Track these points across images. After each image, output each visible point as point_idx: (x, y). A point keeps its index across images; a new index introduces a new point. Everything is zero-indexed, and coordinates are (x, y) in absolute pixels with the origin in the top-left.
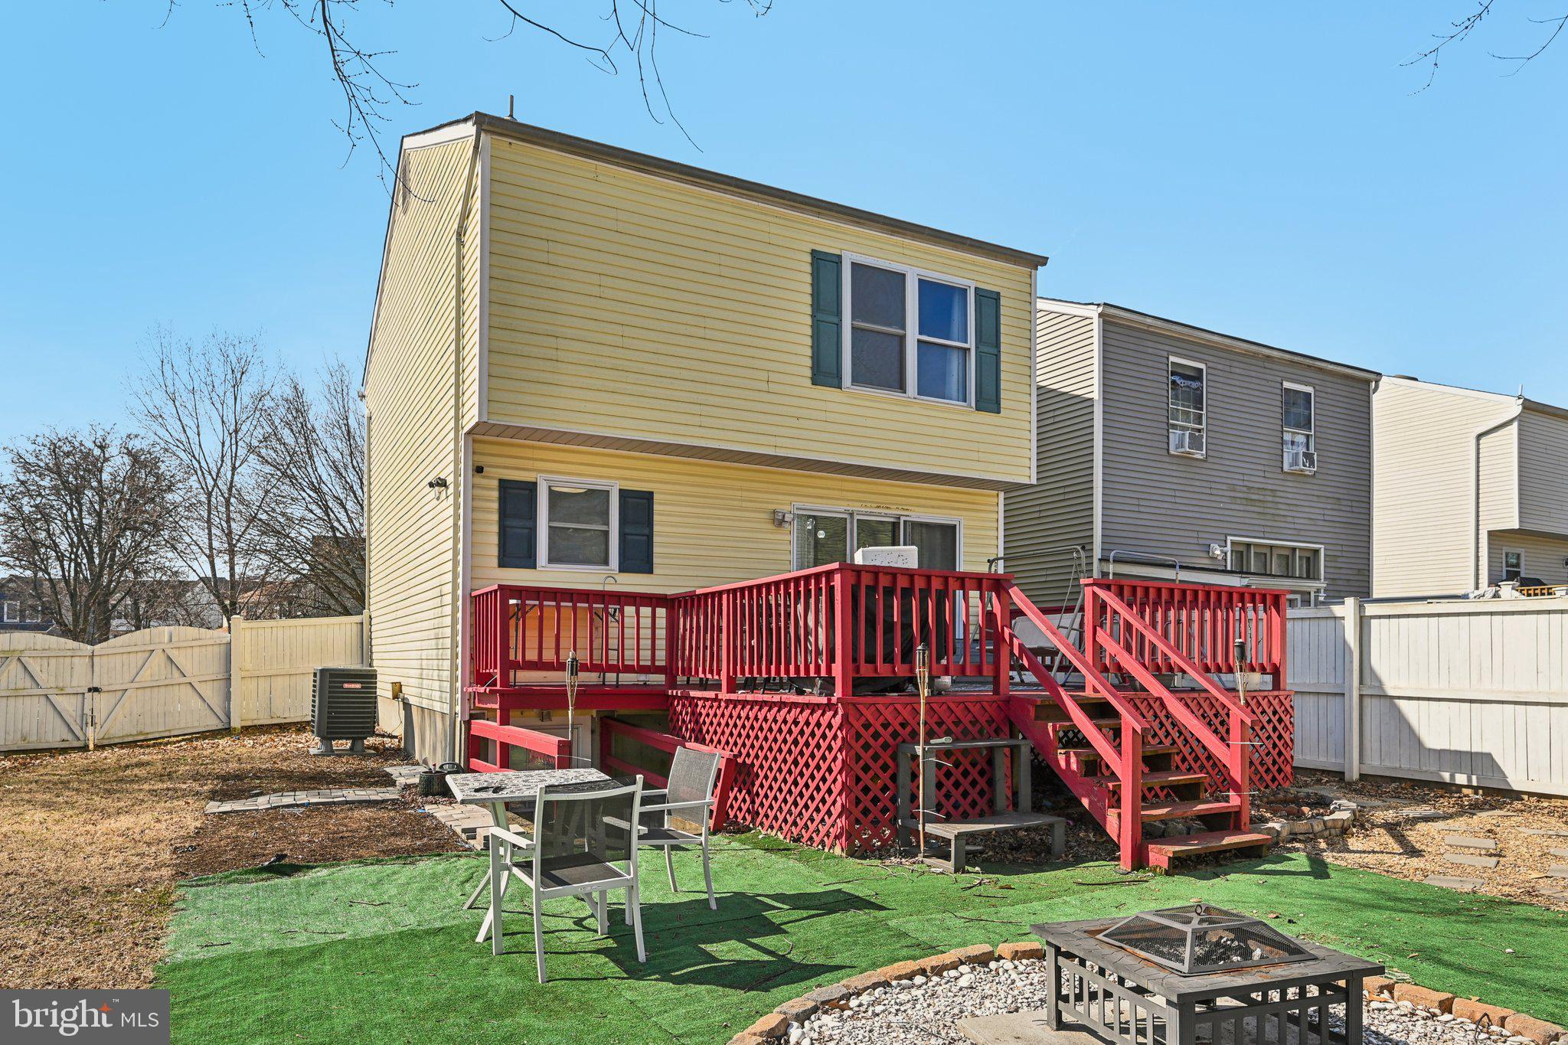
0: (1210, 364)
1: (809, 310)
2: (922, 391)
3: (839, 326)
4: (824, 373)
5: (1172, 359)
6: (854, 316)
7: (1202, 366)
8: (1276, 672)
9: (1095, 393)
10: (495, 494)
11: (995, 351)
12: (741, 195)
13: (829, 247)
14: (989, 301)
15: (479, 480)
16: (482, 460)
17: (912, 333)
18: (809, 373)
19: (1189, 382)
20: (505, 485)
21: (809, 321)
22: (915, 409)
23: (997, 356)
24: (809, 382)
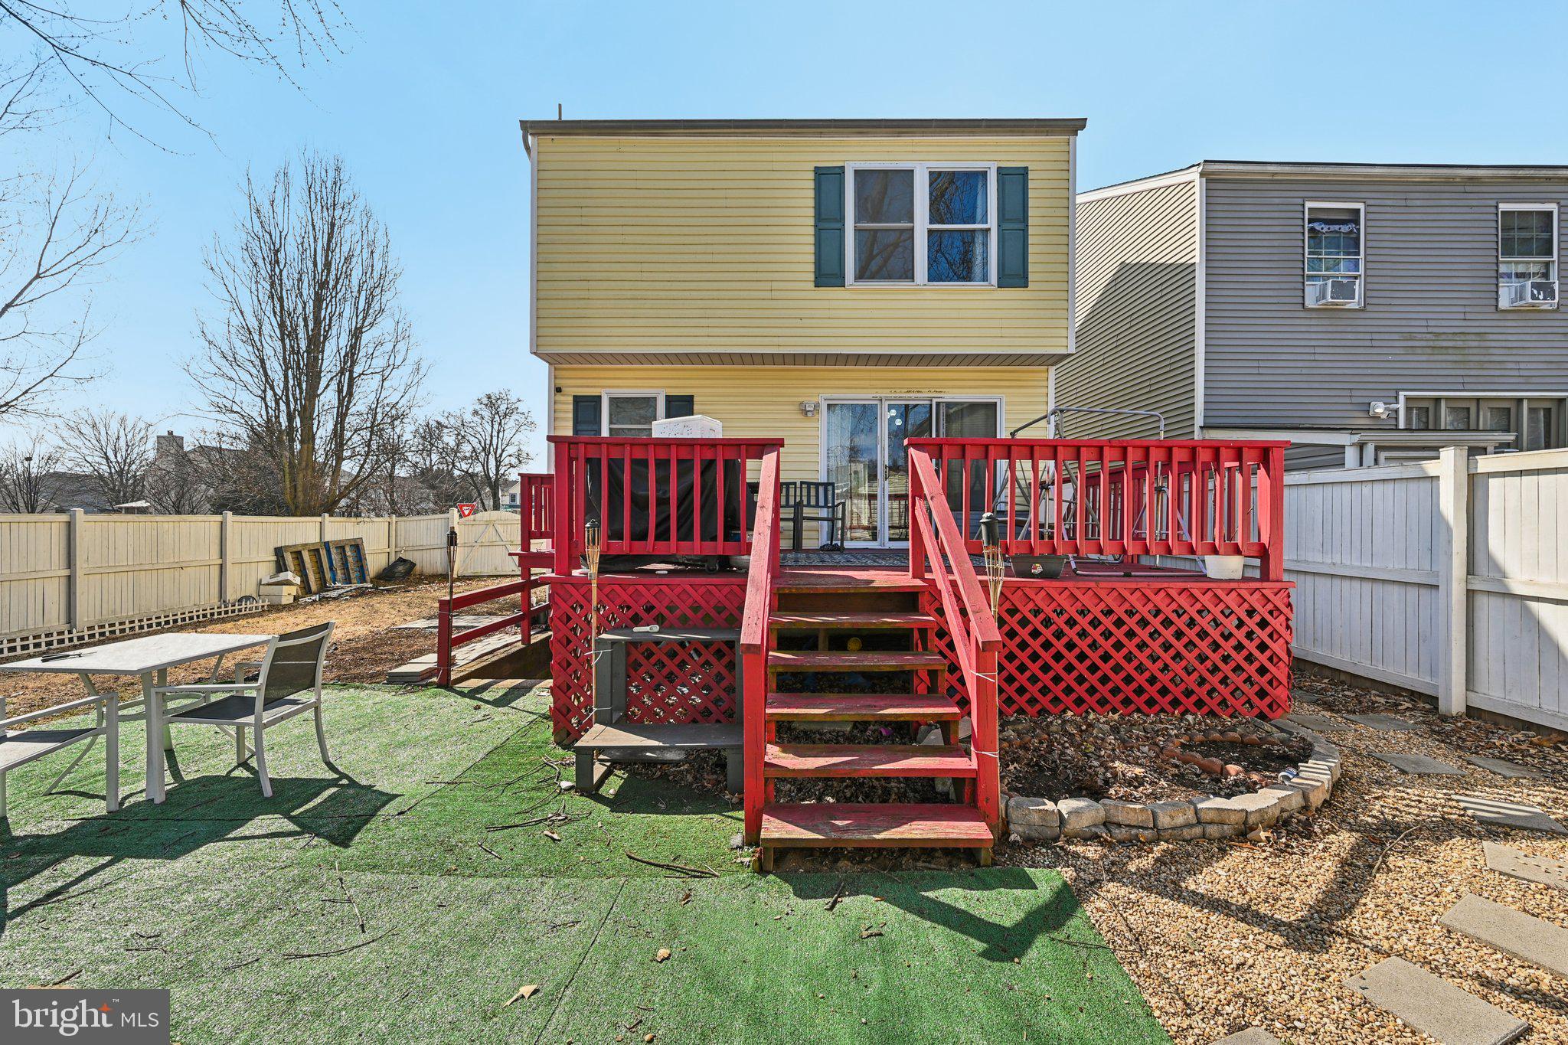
0: (1370, 202)
1: (812, 221)
2: (934, 276)
3: (841, 230)
4: (828, 275)
5: (1309, 205)
6: (858, 219)
7: (1361, 206)
8: (1263, 553)
9: (1197, 257)
10: (571, 407)
11: (1021, 226)
12: (744, 134)
13: (829, 161)
14: (1015, 179)
15: (559, 397)
16: (560, 383)
17: (922, 223)
18: (812, 277)
19: (1337, 227)
20: (578, 400)
21: (811, 230)
22: (929, 295)
23: (1025, 231)
24: (812, 285)
